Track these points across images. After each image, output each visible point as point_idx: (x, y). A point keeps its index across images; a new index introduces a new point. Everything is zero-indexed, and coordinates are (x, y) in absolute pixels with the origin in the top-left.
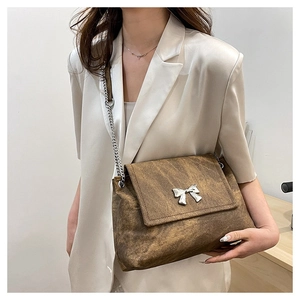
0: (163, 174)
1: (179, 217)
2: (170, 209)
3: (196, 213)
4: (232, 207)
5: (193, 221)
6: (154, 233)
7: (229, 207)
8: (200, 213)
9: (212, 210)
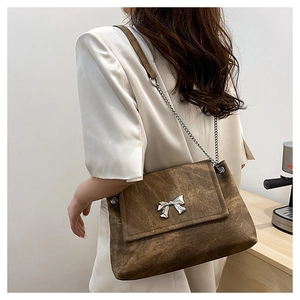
0: (150, 188)
1: (158, 231)
2: (151, 224)
3: (177, 226)
4: (220, 216)
5: (173, 235)
6: (133, 248)
7: (216, 217)
8: (181, 225)
9: (195, 222)
